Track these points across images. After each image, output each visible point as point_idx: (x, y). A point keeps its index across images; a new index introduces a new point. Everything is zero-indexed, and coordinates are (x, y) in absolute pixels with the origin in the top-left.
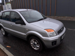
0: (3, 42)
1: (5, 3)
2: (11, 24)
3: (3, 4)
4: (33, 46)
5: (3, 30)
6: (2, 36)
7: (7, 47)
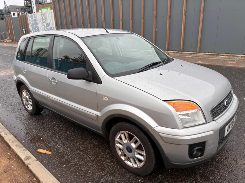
0: (27, 133)
1: (34, 6)
2: (54, 79)
3: (28, 9)
4: (122, 155)
5: (27, 95)
6: (25, 113)
7: (39, 152)
